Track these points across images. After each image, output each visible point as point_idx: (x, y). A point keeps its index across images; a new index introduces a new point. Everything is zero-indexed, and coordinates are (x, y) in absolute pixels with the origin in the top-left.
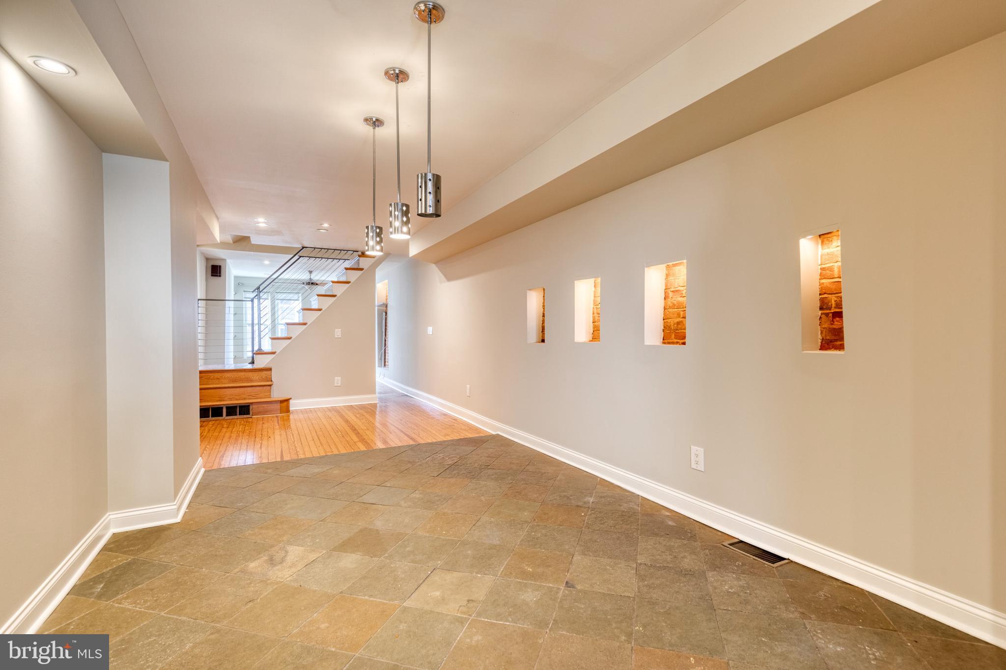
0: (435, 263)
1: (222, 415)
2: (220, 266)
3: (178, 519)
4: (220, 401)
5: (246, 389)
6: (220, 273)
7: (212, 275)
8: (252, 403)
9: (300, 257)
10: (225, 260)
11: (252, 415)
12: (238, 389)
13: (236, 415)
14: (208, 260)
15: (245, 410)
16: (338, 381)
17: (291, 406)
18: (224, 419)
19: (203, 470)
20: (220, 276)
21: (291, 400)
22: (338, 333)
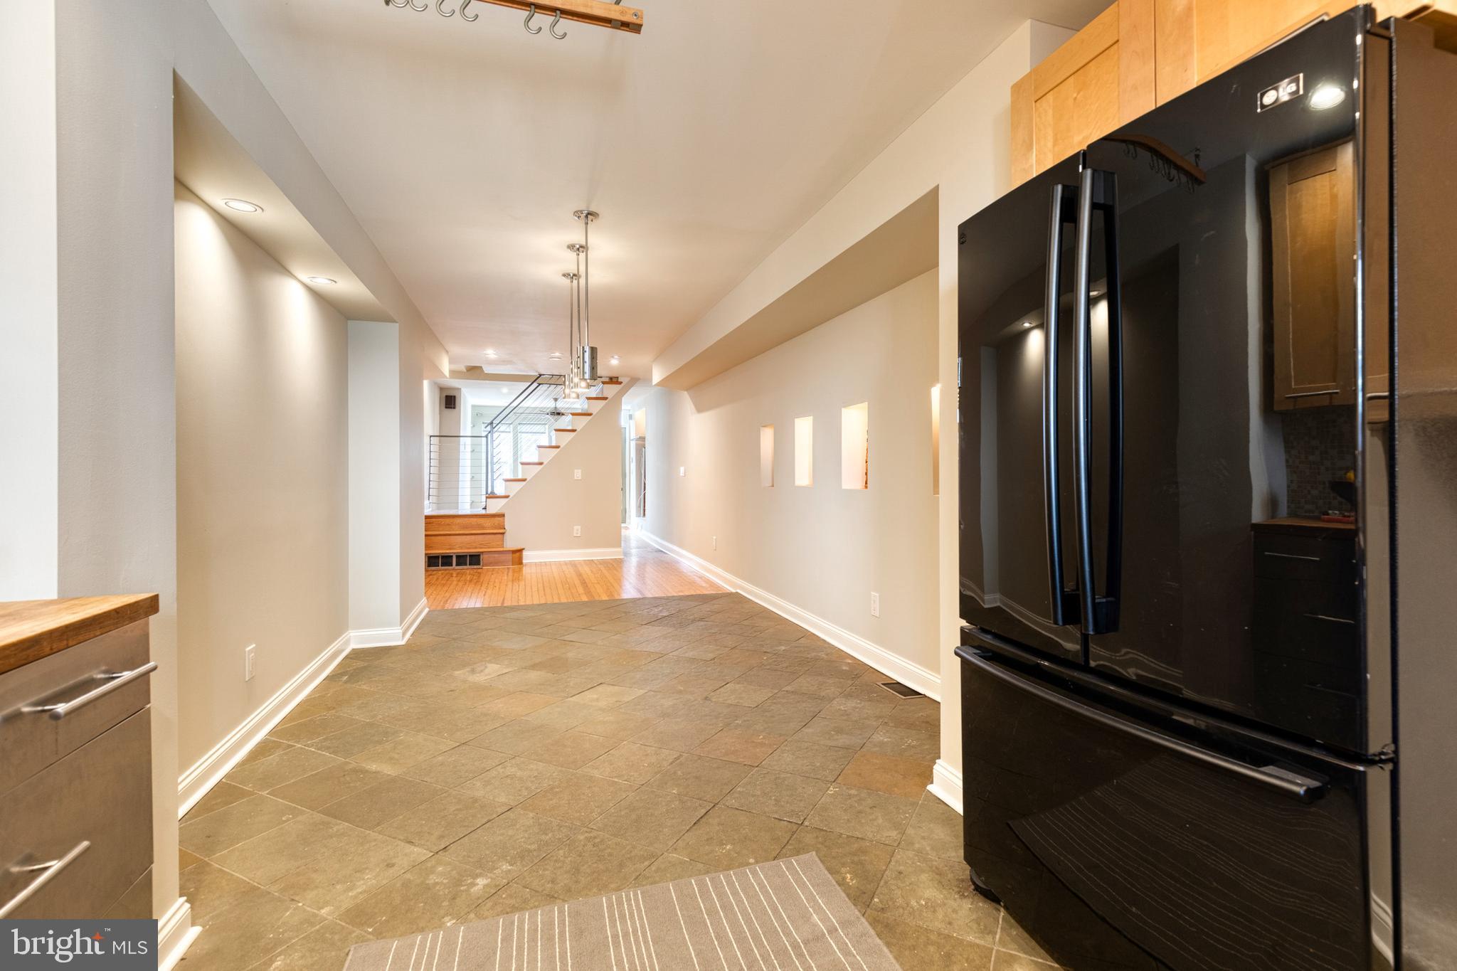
0: (687, 390)
1: (452, 565)
2: (455, 397)
3: (403, 643)
4: (450, 549)
5: (477, 536)
6: (454, 404)
7: (446, 407)
8: (482, 552)
9: (540, 384)
10: (459, 389)
11: (483, 566)
12: (468, 537)
13: (466, 565)
14: (442, 389)
15: (475, 559)
16: (577, 530)
17: (524, 557)
18: (454, 569)
20: (454, 408)
21: (524, 551)
22: (578, 474)
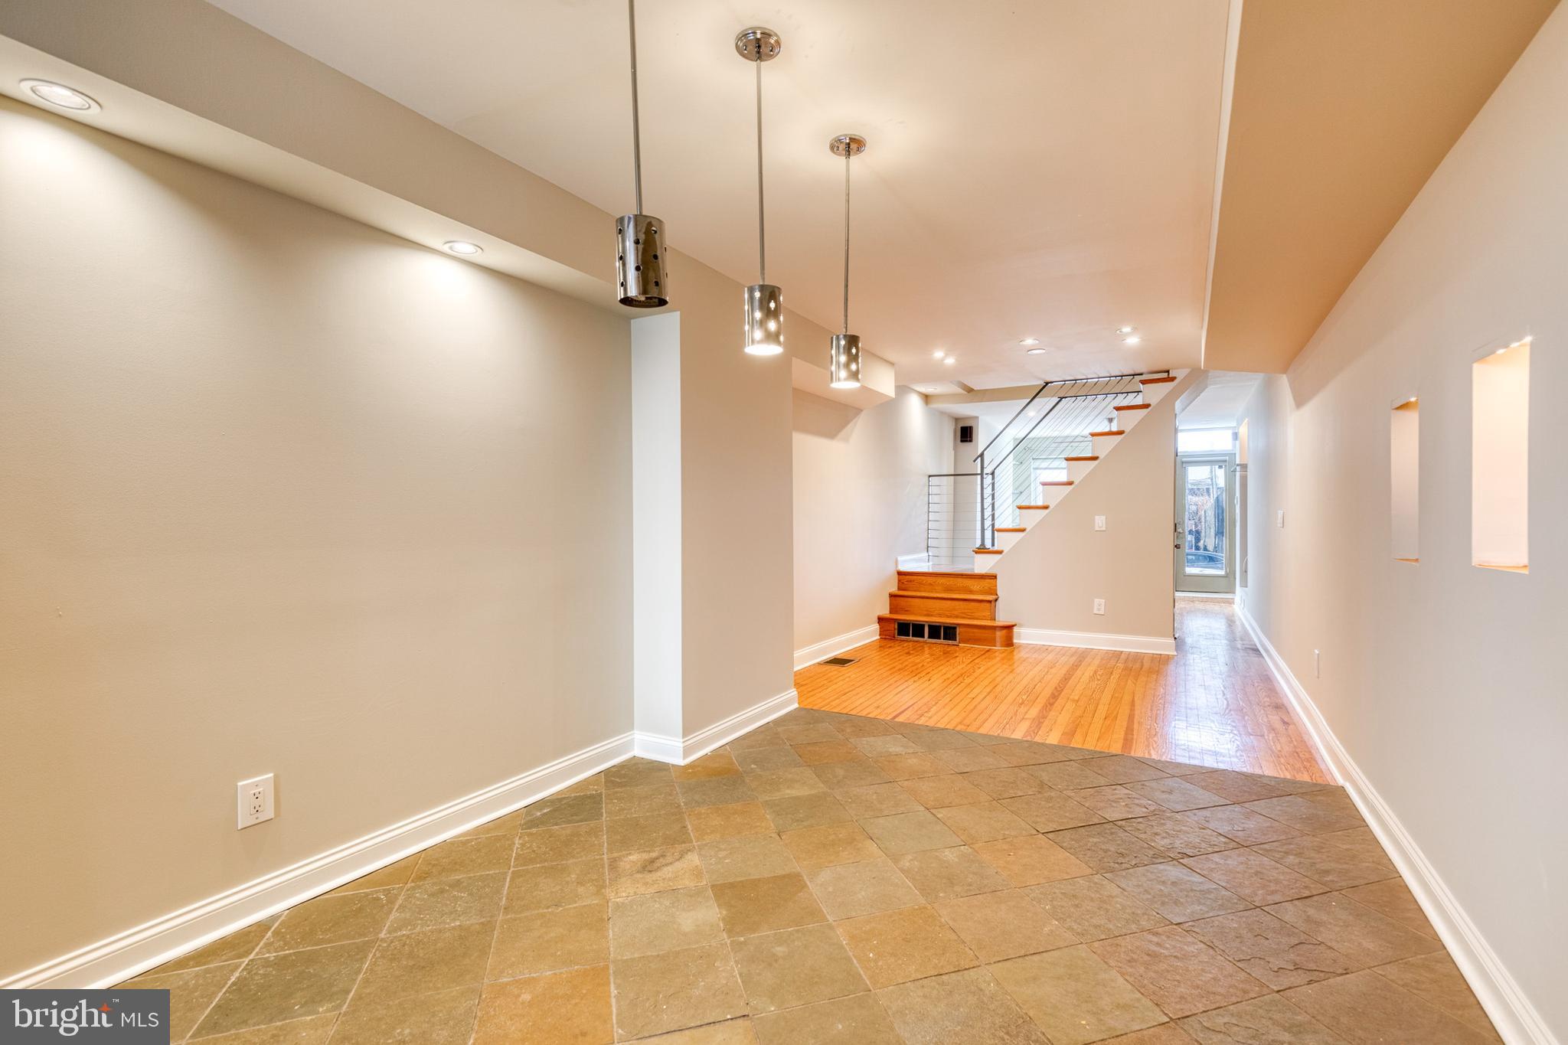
1: (923, 637)
2: (971, 428)
4: (928, 615)
5: (957, 603)
6: (971, 437)
7: (962, 441)
8: (959, 625)
9: (1062, 398)
10: (977, 418)
11: (959, 643)
12: (949, 602)
13: (940, 638)
14: (957, 420)
15: (945, 633)
16: (1099, 605)
17: (1015, 636)
18: (925, 643)
19: (796, 705)
20: (971, 441)
21: (1015, 628)
22: (1100, 522)
